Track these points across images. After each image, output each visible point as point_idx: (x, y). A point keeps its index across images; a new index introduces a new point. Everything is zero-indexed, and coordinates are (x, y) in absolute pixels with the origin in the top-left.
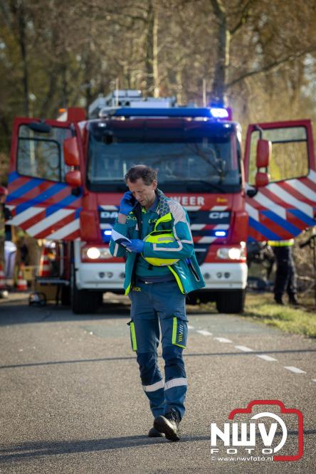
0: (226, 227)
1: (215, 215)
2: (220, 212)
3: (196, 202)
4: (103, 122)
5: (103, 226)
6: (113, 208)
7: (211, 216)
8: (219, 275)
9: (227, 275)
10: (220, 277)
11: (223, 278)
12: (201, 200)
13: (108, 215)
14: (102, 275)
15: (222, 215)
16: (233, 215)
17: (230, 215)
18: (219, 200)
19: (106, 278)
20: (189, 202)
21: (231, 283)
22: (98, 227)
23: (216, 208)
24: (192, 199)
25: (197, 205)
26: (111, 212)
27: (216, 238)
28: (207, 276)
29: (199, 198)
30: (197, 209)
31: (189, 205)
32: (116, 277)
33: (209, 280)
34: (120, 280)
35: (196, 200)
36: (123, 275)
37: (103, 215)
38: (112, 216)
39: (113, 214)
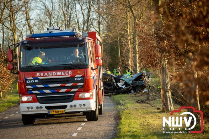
0: (82, 84)
1: (76, 79)
2: (79, 77)
3: (68, 74)
4: (25, 41)
5: (28, 87)
6: (31, 78)
7: (75, 79)
8: (80, 105)
9: (84, 105)
11: (82, 107)
12: (70, 73)
13: (30, 81)
14: (28, 108)
15: (80, 79)
16: (85, 78)
17: (84, 78)
18: (78, 72)
19: (30, 109)
20: (65, 74)
21: (86, 108)
22: (25, 87)
23: (77, 76)
24: (66, 73)
25: (68, 75)
26: (31, 80)
27: (78, 89)
28: (75, 106)
29: (69, 72)
30: (69, 76)
31: (65, 75)
32: (34, 109)
33: (76, 108)
34: (36, 110)
35: (68, 73)
36: (37, 108)
37: (27, 82)
38: (31, 82)
39: (32, 81)
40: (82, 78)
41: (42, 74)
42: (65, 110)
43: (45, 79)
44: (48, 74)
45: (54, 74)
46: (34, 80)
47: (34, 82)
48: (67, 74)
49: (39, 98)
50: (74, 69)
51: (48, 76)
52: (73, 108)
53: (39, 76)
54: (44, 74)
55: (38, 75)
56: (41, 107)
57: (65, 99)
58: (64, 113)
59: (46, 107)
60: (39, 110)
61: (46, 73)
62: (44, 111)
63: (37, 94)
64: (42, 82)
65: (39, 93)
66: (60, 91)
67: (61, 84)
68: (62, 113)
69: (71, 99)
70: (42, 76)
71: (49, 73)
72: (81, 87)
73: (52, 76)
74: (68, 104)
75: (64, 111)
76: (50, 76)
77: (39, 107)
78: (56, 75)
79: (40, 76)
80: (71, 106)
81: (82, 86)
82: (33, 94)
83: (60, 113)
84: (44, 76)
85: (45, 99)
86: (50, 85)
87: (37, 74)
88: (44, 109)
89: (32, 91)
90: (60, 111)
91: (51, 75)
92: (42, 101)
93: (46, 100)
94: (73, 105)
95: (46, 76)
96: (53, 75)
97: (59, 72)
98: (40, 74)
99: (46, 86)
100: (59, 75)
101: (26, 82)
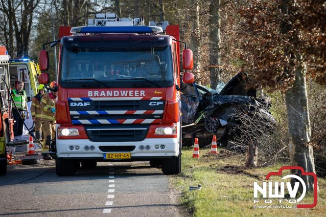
0: (161, 112)
1: (152, 104)
2: (157, 101)
4: (71, 37)
5: (72, 113)
6: (79, 99)
7: (150, 104)
8: (157, 147)
9: (163, 146)
10: (157, 148)
11: (160, 149)
12: (143, 93)
13: (76, 104)
14: (71, 148)
16: (166, 102)
17: (164, 103)
18: (156, 92)
19: (74, 150)
20: (134, 94)
21: (166, 152)
22: (68, 113)
23: (154, 98)
24: (136, 92)
25: (140, 96)
26: (77, 102)
27: (154, 120)
28: (148, 147)
29: (141, 91)
30: (140, 99)
31: (134, 96)
32: (82, 149)
33: (150, 150)
34: (85, 151)
35: (139, 93)
36: (87, 148)
37: (72, 104)
38: (78, 105)
39: (79, 103)
40: (162, 103)
41: (96, 93)
42: (131, 154)
43: (101, 101)
44: (106, 93)
45: (116, 93)
46: (83, 102)
47: (82, 105)
48: (137, 95)
49: (90, 132)
50: (149, 87)
51: (106, 97)
52: (145, 150)
53: (92, 95)
54: (99, 94)
55: (89, 94)
56: (92, 148)
57: (133, 136)
58: (130, 158)
59: (100, 148)
60: (90, 151)
61: (103, 92)
62: (97, 153)
63: (86, 126)
64: (96, 105)
65: (91, 123)
66: (124, 121)
67: (126, 111)
68: (126, 158)
69: (142, 136)
70: (96, 97)
71: (108, 92)
72: (159, 117)
73: (113, 96)
74: (137, 144)
75: (129, 155)
76: (109, 97)
77: (89, 146)
78: (120, 96)
79: (93, 97)
80: (142, 147)
81: (161, 115)
82: (80, 124)
83: (123, 157)
84: (99, 97)
85: (99, 134)
86: (110, 112)
87: (89, 92)
88: (97, 150)
89: (80, 121)
90: (122, 155)
91: (111, 95)
92: (94, 137)
93: (101, 136)
94: (145, 146)
95: (103, 96)
96: (115, 95)
97: (124, 92)
98: (93, 94)
99: (102, 112)
100: (124, 96)
101: (69, 104)
